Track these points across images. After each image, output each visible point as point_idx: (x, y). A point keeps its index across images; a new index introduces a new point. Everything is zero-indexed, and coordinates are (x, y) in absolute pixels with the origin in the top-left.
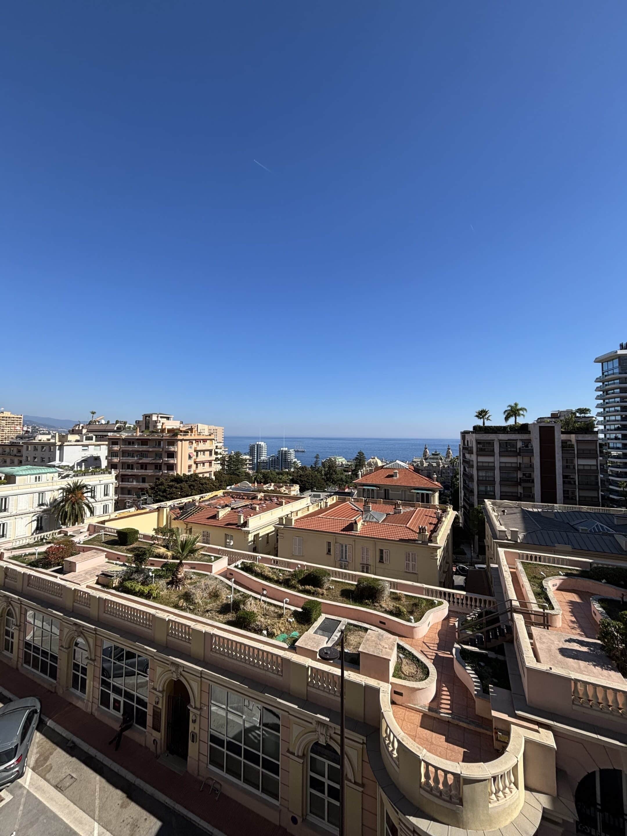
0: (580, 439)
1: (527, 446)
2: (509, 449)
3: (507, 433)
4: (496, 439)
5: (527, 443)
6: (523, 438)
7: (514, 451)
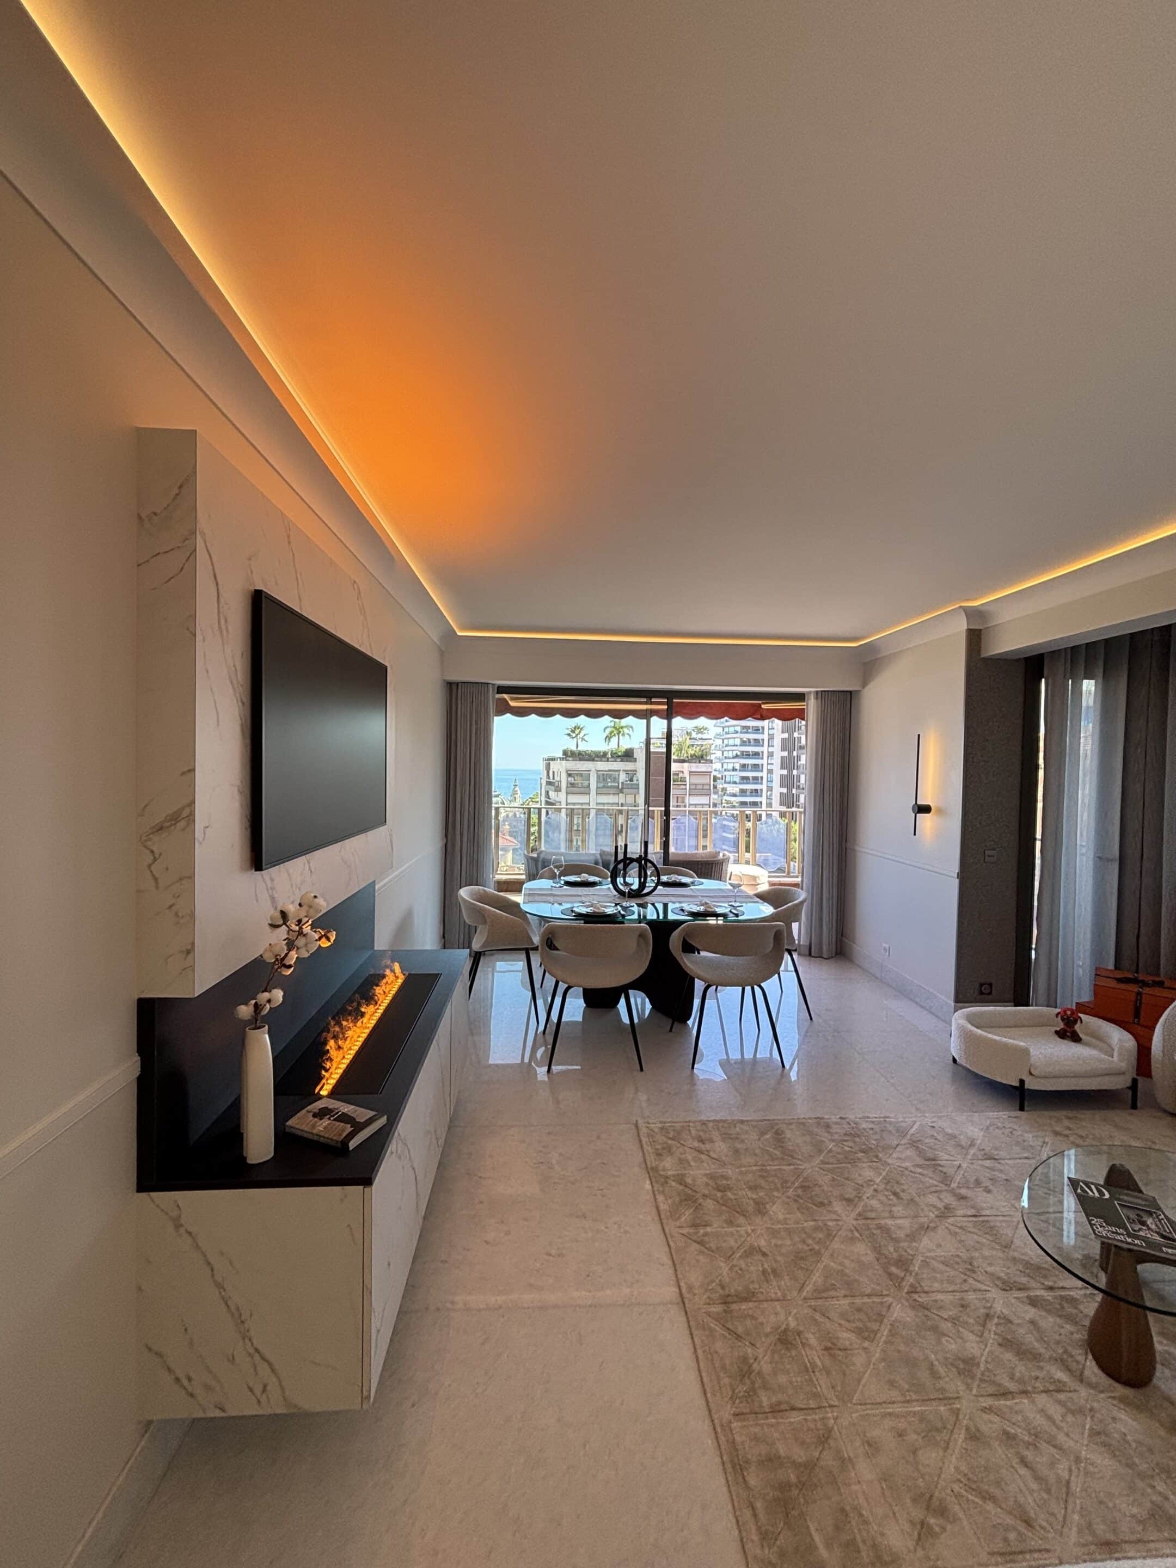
0: (693, 769)
1: (631, 780)
2: (610, 784)
3: (608, 761)
4: (593, 769)
5: (631, 775)
6: (627, 768)
7: (613, 787)
